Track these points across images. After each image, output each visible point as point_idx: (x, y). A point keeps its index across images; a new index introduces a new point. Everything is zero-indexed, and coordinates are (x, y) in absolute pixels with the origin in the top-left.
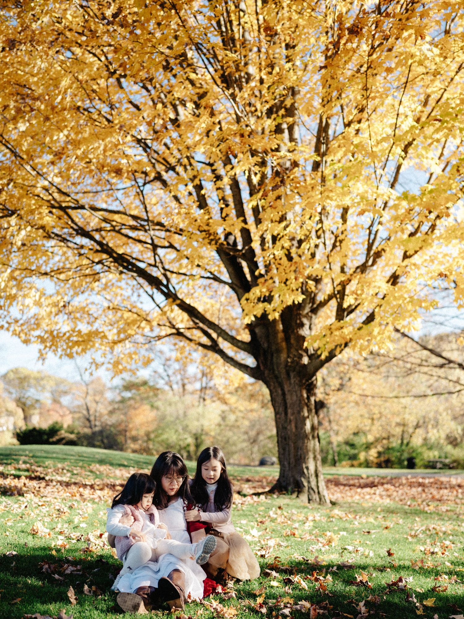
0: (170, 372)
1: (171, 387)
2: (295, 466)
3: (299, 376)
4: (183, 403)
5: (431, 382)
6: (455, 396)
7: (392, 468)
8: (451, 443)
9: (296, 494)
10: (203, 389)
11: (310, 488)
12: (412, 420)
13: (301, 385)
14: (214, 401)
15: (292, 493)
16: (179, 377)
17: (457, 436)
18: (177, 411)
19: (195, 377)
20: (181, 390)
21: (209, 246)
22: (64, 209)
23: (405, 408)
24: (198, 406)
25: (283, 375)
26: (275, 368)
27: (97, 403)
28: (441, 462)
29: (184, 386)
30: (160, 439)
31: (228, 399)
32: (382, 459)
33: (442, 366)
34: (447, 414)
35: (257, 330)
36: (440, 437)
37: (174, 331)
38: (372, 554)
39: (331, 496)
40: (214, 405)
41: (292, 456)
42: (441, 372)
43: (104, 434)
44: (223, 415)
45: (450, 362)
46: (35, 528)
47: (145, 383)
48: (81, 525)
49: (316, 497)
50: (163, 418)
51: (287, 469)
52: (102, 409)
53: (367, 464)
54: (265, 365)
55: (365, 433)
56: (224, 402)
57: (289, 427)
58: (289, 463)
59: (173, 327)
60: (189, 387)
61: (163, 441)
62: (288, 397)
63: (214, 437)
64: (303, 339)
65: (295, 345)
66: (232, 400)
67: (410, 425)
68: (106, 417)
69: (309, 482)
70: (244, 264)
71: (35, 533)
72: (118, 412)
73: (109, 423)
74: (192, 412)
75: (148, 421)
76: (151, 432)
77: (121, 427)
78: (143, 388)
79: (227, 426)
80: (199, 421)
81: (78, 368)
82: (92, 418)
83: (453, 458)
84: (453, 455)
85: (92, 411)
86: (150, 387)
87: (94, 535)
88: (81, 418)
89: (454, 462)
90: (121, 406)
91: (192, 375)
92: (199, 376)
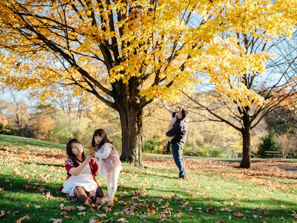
0: (63, 101)
1: (63, 109)
2: (130, 150)
3: (135, 109)
4: (69, 117)
5: (192, 115)
6: (202, 122)
7: (169, 154)
8: (198, 144)
9: (129, 162)
10: (79, 111)
11: (136, 160)
14: (85, 117)
15: (128, 162)
16: (67, 104)
17: (201, 141)
18: (66, 121)
20: (68, 110)
21: (96, 43)
22: (20, 15)
24: (77, 119)
25: (127, 108)
26: (124, 103)
27: (23, 114)
28: (193, 153)
29: (70, 108)
31: (92, 117)
33: (198, 108)
34: (198, 131)
35: (116, 85)
36: (193, 141)
37: (74, 82)
38: (164, 187)
39: (144, 165)
40: (85, 119)
41: (128, 145)
42: (197, 111)
43: (26, 130)
44: (89, 124)
45: (202, 106)
46: (14, 171)
47: (49, 106)
48: (34, 171)
49: (138, 164)
50: (58, 124)
51: (126, 151)
52: (25, 118)
53: (158, 152)
54: (119, 103)
55: (158, 137)
56: (90, 117)
57: (128, 132)
58: (127, 149)
59: (73, 79)
60: (72, 109)
61: (57, 135)
62: (129, 118)
63: (84, 135)
64: (138, 91)
65: (134, 94)
66: (95, 117)
68: (27, 122)
69: (135, 158)
70: (112, 53)
71: (14, 173)
72: (34, 119)
73: (29, 125)
74: (74, 122)
75: (50, 125)
76: (51, 131)
77: (36, 127)
78: (48, 108)
79: (91, 130)
80: (76, 127)
81: (13, 96)
82: (20, 122)
83: (198, 151)
84: (198, 150)
85: (19, 118)
86: (52, 108)
87: (42, 175)
88: (13, 121)
89: (199, 153)
90: (36, 117)
91: (74, 103)
92: (78, 104)
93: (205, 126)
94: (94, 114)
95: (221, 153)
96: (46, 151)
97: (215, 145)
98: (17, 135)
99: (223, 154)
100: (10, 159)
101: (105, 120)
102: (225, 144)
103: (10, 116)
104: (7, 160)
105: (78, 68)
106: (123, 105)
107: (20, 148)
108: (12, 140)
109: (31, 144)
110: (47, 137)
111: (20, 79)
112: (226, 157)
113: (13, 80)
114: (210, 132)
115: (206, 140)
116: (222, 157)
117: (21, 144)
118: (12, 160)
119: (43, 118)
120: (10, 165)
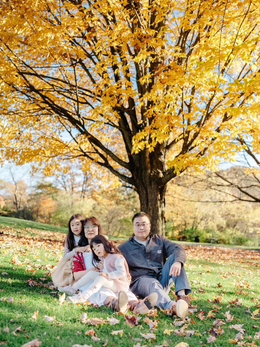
0: (65, 181)
1: (65, 188)
3: (157, 184)
4: (72, 198)
8: (219, 230)
10: (83, 191)
12: (200, 216)
13: (158, 189)
14: (89, 198)
16: (70, 183)
17: (223, 226)
18: (68, 202)
19: (79, 183)
20: (71, 190)
23: (197, 208)
24: (80, 200)
25: (148, 183)
26: (143, 178)
27: (22, 195)
28: (213, 240)
29: (72, 188)
30: (57, 217)
31: (98, 198)
32: (181, 236)
34: (219, 214)
36: (214, 226)
37: (83, 154)
40: (89, 200)
43: (25, 212)
44: (94, 206)
45: (232, 184)
46: (13, 260)
47: (50, 185)
48: (38, 260)
50: (60, 205)
52: (24, 198)
53: (173, 238)
54: (137, 176)
55: (173, 221)
56: (95, 199)
59: (82, 151)
60: (75, 189)
61: (59, 218)
62: (149, 195)
65: (155, 166)
66: (100, 198)
67: (198, 218)
68: (26, 203)
71: (13, 263)
72: (34, 201)
73: (27, 206)
74: (77, 203)
75: (51, 207)
76: (52, 213)
77: (35, 209)
78: (49, 188)
79: (96, 212)
80: (80, 208)
81: (12, 174)
82: (18, 203)
83: (220, 238)
84: (220, 236)
85: (18, 199)
86: (53, 188)
87: (48, 266)
88: (11, 202)
89: (220, 240)
90: (35, 197)
91: (78, 183)
92: (82, 183)
93: (227, 209)
94: (99, 195)
95: (247, 240)
96: (49, 235)
97: (239, 231)
98: (16, 217)
99: (249, 242)
100: (8, 244)
101: (111, 201)
102: (251, 230)
103: (8, 196)
104: (5, 245)
105: (89, 136)
106: (142, 180)
107: (19, 231)
108: (10, 222)
109: (32, 227)
110: (48, 220)
111: (21, 151)
112: (252, 246)
113: (13, 153)
114: (233, 216)
115: (228, 226)
116: (248, 246)
117: (20, 227)
118: (11, 245)
119: (44, 199)
120: (8, 251)
